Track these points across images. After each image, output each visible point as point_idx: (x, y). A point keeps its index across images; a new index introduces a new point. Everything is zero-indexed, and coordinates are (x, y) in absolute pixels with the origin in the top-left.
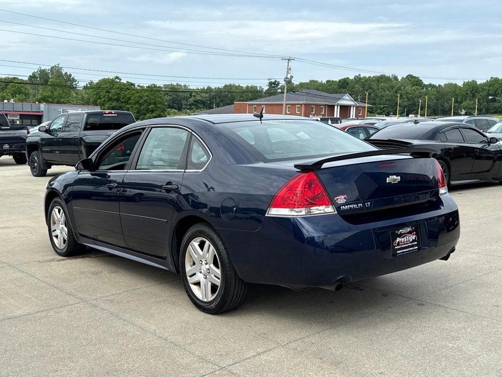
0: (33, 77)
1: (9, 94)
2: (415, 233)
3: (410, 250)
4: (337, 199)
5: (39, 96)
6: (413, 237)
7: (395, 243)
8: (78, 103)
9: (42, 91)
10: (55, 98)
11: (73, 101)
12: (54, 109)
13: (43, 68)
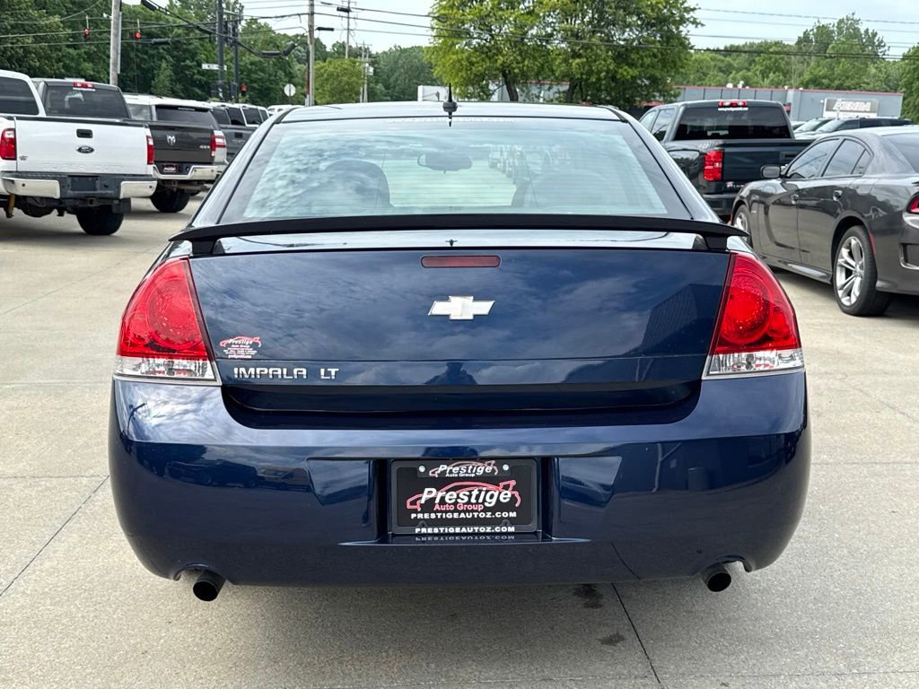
0: (804, 40)
1: (758, 72)
2: (513, 483)
3: (479, 534)
4: (229, 345)
5: (807, 77)
6: (505, 496)
7: (414, 503)
8: (877, 88)
9: (813, 67)
10: (835, 79)
11: (868, 84)
12: (812, 100)
13: (824, 22)
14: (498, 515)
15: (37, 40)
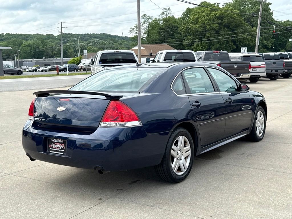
2: (64, 144)
3: (58, 154)
4: (35, 114)
6: (63, 147)
7: (50, 146)
14: (61, 150)
15: (248, 35)
